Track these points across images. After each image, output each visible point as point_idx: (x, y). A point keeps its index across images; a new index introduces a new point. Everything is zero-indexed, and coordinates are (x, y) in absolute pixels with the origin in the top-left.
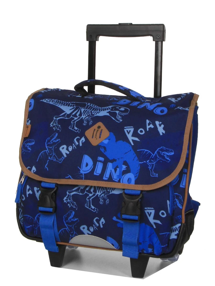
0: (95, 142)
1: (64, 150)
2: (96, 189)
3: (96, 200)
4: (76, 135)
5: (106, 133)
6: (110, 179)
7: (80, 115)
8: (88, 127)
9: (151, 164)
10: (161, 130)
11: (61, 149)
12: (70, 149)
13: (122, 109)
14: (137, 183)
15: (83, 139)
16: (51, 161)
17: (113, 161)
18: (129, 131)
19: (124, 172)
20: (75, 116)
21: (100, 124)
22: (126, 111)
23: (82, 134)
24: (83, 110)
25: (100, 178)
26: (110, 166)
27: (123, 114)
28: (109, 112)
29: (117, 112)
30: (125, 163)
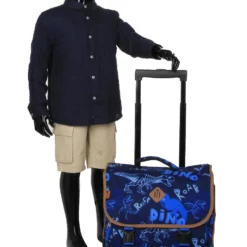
0: (157, 200)
4: (144, 196)
5: (163, 194)
8: (150, 191)
10: (197, 190)
11: (135, 205)
12: (141, 205)
13: (170, 178)
15: (149, 199)
16: (129, 214)
17: (170, 211)
18: (177, 192)
20: (140, 183)
21: (158, 188)
23: (147, 196)
24: (144, 179)
28: (162, 180)
29: (167, 180)
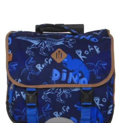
0: (59, 61)
1: (39, 67)
2: (62, 89)
3: (63, 96)
4: (46, 57)
6: (72, 82)
7: (45, 45)
8: (52, 52)
9: (95, 71)
10: (98, 51)
11: (37, 66)
12: (43, 66)
13: (71, 40)
14: (89, 83)
15: (50, 60)
16: (31, 75)
17: (72, 71)
18: (79, 52)
19: (81, 78)
20: (41, 45)
21: (59, 50)
22: (73, 41)
23: (49, 57)
24: (46, 42)
25: (66, 82)
26: (71, 74)
27: (73, 43)
28: (63, 42)
29: (69, 42)
30: (80, 72)
